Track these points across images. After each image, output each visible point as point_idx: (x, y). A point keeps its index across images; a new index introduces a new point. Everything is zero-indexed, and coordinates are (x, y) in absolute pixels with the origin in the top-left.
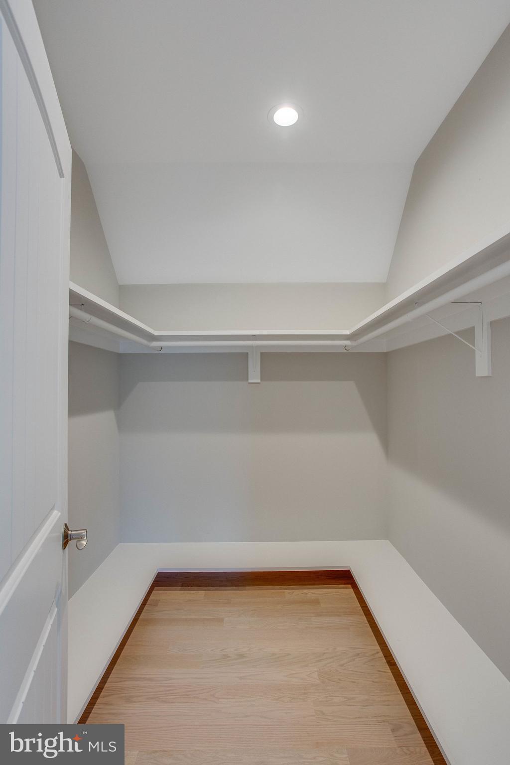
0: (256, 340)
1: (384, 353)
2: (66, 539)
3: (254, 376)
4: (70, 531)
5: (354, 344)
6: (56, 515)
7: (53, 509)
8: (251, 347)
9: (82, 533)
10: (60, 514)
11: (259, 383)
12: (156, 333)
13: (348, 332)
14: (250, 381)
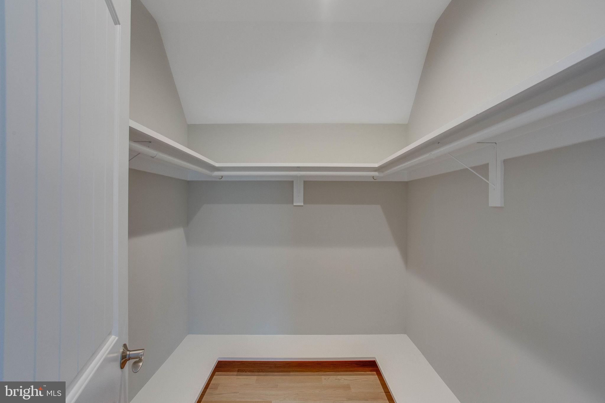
0: (300, 171)
1: (405, 182)
2: (124, 359)
3: (298, 200)
4: (128, 351)
5: (382, 175)
6: (113, 339)
7: (110, 334)
8: (296, 177)
9: (140, 353)
10: (117, 338)
11: (302, 206)
12: (217, 165)
13: (376, 165)
14: (294, 205)
